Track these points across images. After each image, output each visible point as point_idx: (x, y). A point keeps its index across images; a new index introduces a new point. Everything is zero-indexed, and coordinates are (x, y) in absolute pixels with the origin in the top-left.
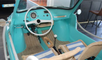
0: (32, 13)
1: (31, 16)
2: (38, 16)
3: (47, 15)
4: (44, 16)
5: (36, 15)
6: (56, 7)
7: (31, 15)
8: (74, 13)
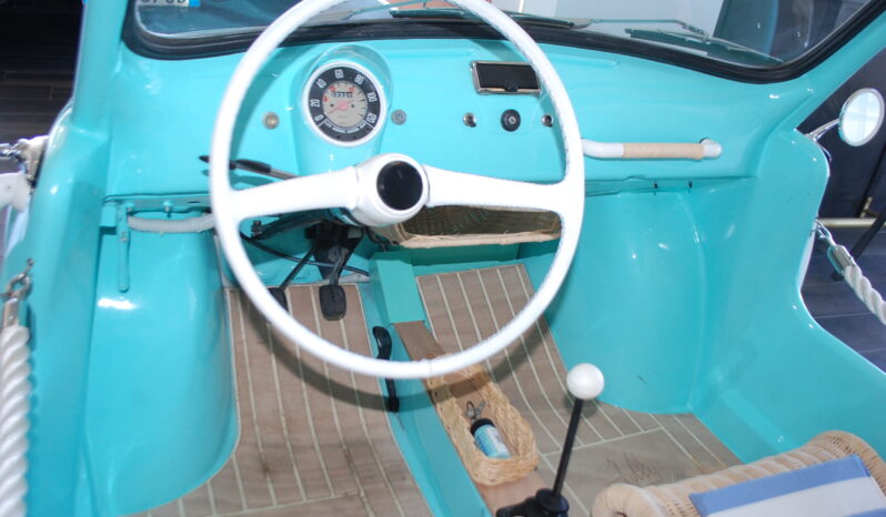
0: (329, 76)
1: (315, 111)
2: (399, 118)
3: (511, 121)
4: (470, 122)
5: (374, 108)
6: (618, 31)
7: (316, 93)
8: (806, 127)
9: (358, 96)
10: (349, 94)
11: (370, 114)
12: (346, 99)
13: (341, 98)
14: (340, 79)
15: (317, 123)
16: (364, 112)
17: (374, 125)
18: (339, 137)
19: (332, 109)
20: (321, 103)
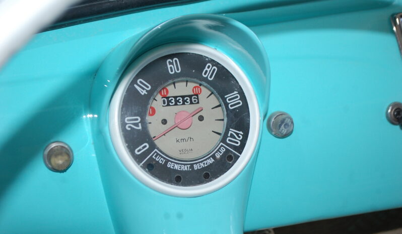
9: (208, 100)
10: (193, 98)
11: (232, 131)
12: (189, 108)
13: (180, 108)
14: (176, 75)
15: (138, 159)
16: (221, 127)
17: (240, 149)
18: (178, 179)
19: (164, 128)
20: (143, 122)
